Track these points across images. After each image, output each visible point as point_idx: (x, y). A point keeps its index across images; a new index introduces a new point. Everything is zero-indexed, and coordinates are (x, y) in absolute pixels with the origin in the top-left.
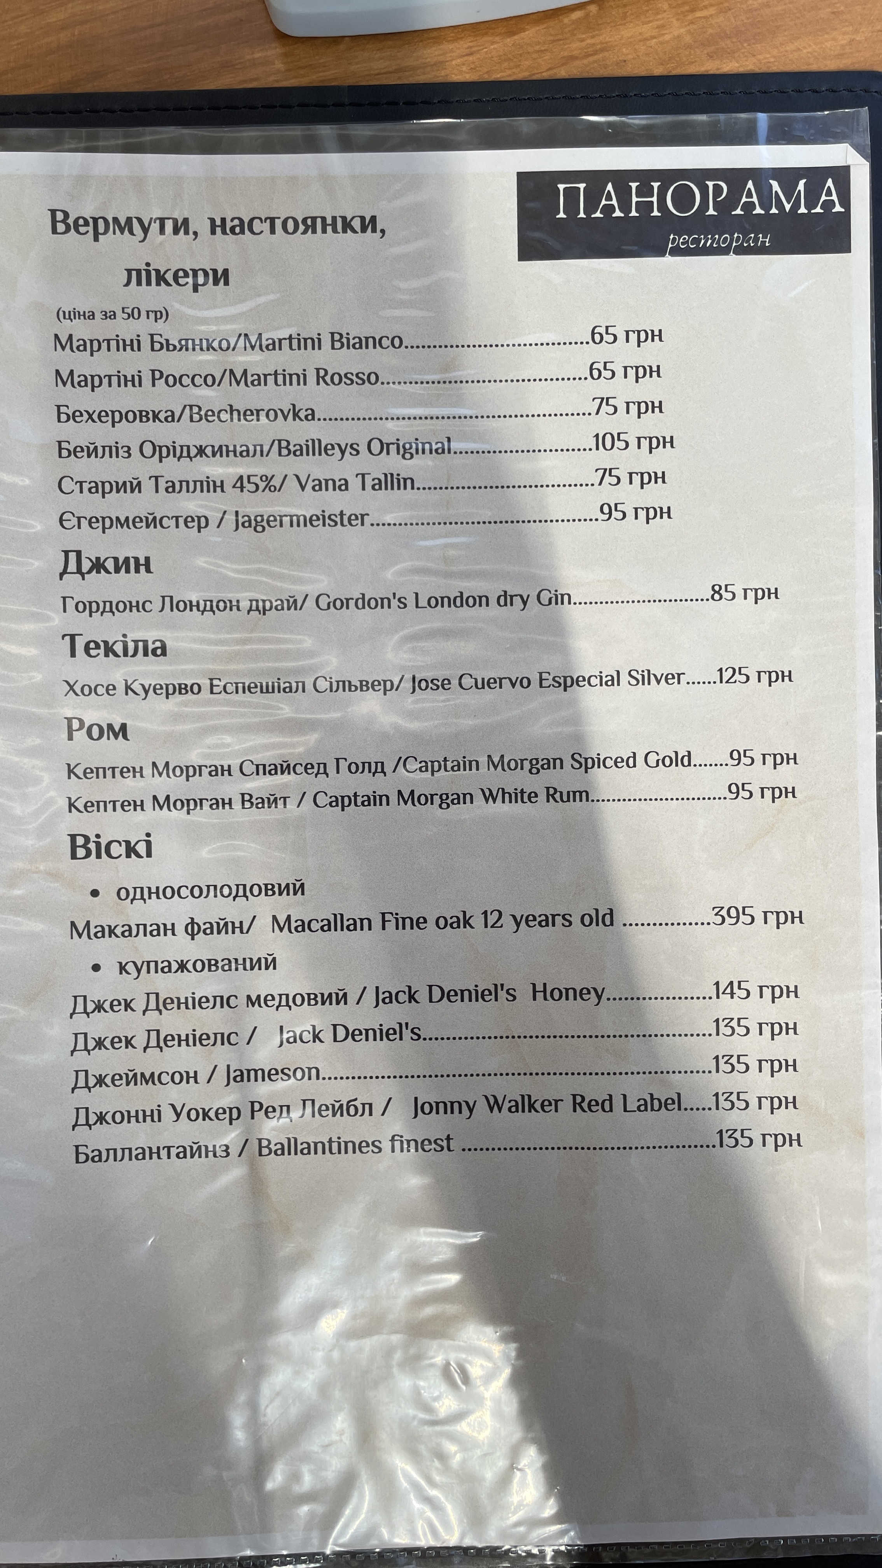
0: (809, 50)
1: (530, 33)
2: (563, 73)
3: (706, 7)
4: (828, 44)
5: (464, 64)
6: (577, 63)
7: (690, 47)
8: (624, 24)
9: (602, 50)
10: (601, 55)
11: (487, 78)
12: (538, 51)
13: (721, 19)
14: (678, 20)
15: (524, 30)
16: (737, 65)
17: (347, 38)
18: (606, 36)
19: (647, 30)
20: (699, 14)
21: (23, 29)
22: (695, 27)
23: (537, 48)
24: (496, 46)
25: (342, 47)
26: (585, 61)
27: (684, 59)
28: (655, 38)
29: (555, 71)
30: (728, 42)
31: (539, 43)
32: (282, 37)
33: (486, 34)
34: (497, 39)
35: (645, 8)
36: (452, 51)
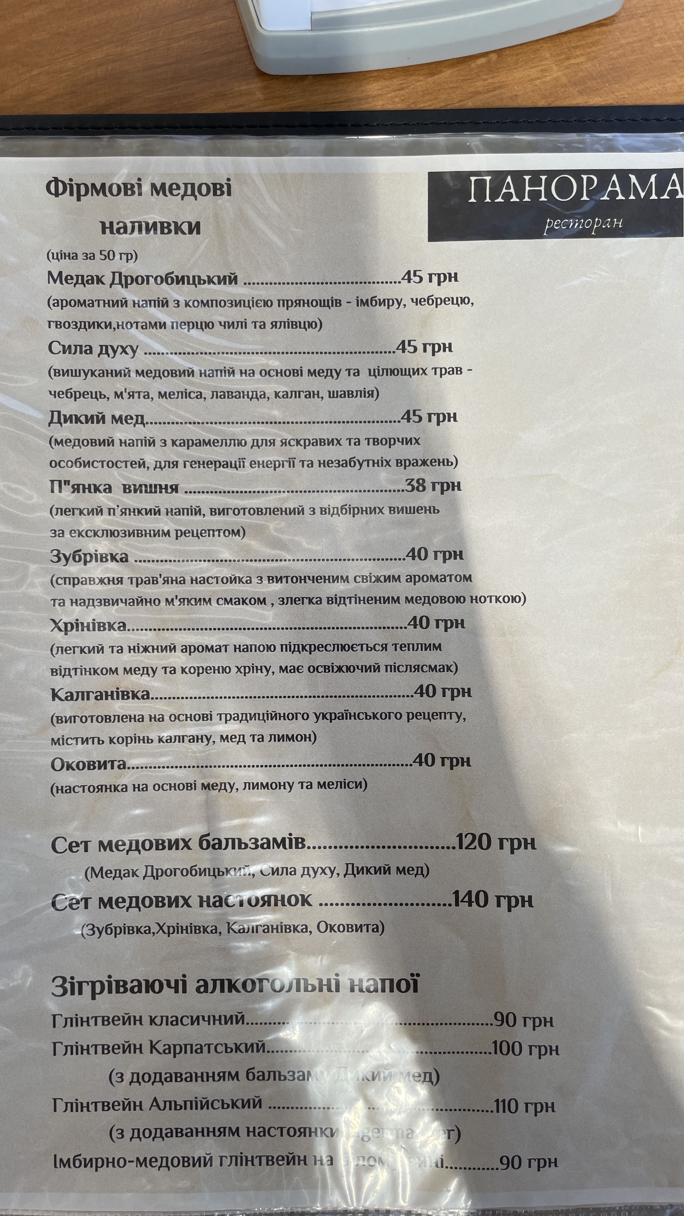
0: (655, 89)
1: (447, 74)
2: (470, 104)
3: (578, 56)
4: (669, 85)
5: (396, 97)
6: (481, 97)
7: (565, 86)
8: (516, 68)
9: (499, 87)
10: (499, 91)
11: (413, 107)
12: (451, 88)
13: (589, 65)
14: (556, 65)
15: (441, 72)
16: (600, 99)
17: (310, 77)
18: (502, 77)
19: (533, 73)
20: (573, 61)
21: (70, 64)
22: (569, 71)
23: (451, 85)
24: (421, 83)
25: (306, 82)
26: (487, 96)
27: (561, 95)
28: (539, 78)
29: (465, 102)
30: (594, 82)
31: (452, 82)
32: (262, 74)
33: (413, 74)
34: (421, 78)
35: (532, 56)
36: (387, 87)
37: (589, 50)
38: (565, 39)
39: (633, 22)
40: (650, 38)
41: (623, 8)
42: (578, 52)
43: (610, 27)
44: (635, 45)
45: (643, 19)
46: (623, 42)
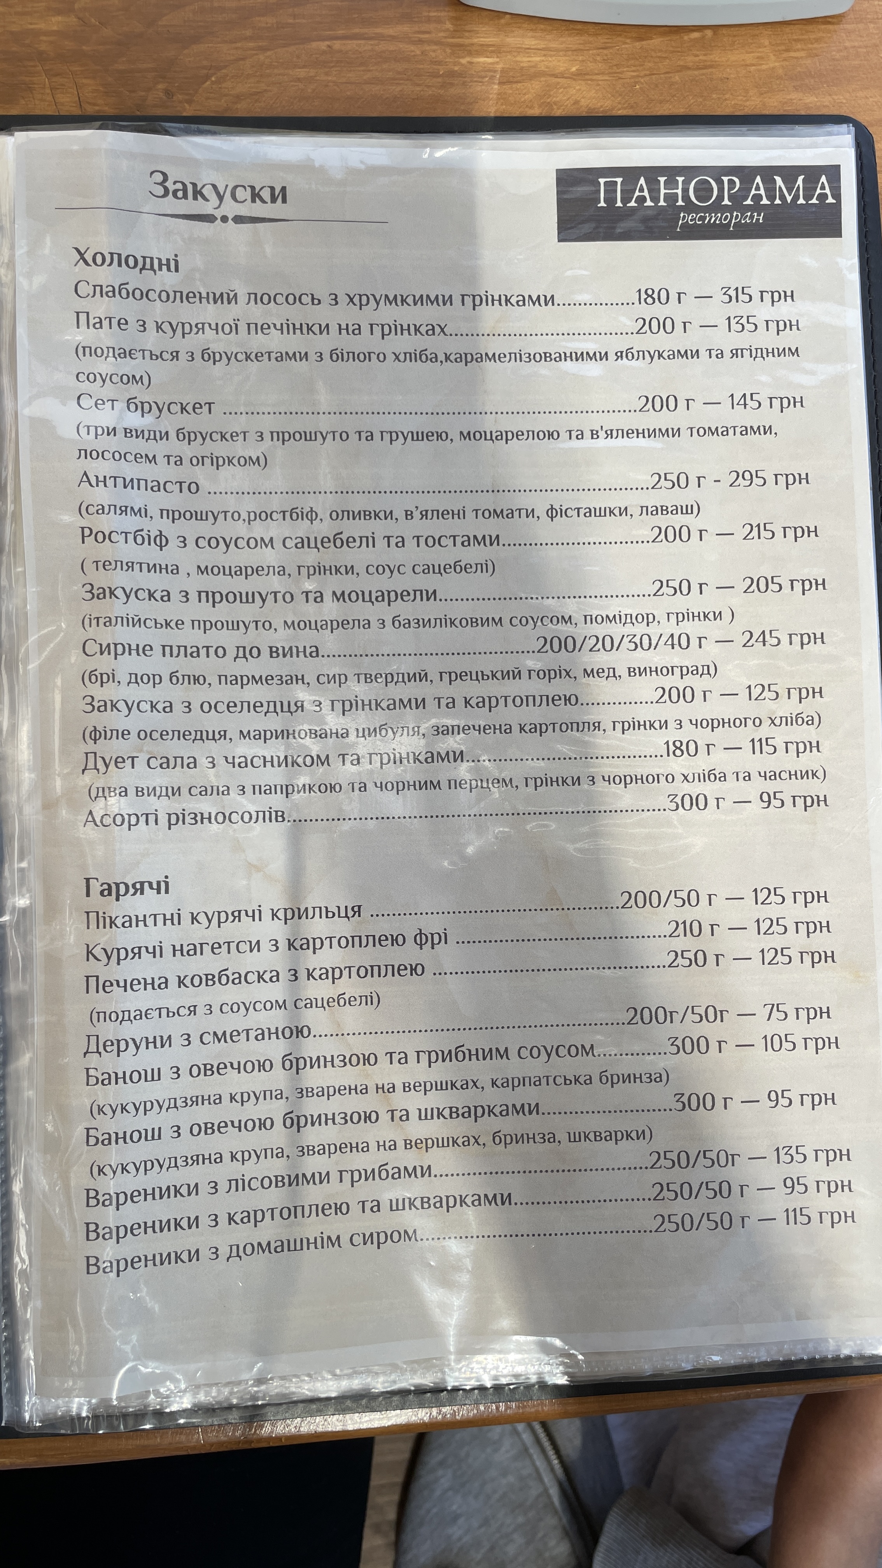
1: (656, 42)
3: (798, 50)
6: (690, 72)
7: (780, 78)
8: (732, 50)
9: (711, 67)
10: (709, 70)
12: (659, 57)
13: (808, 62)
14: (775, 55)
15: (651, 38)
17: (508, 16)
18: (716, 56)
19: (749, 58)
20: (792, 54)
22: (788, 63)
23: (659, 54)
24: (627, 46)
25: (503, 21)
26: (696, 73)
27: (775, 87)
28: (753, 65)
30: (812, 81)
31: (661, 51)
33: (620, 35)
34: (628, 41)
35: (750, 41)
36: (590, 43)
37: (810, 46)
38: (787, 29)
39: (861, 26)
40: (877, 46)
41: (852, 9)
42: (799, 46)
43: (836, 27)
44: (859, 50)
45: (872, 25)
46: (847, 44)
